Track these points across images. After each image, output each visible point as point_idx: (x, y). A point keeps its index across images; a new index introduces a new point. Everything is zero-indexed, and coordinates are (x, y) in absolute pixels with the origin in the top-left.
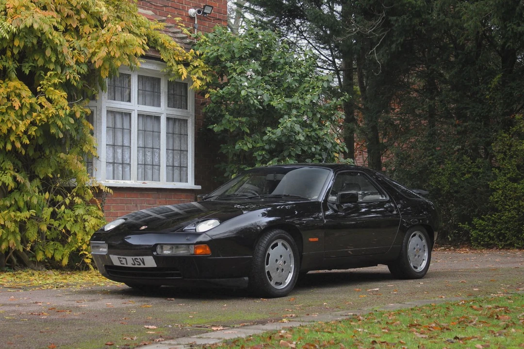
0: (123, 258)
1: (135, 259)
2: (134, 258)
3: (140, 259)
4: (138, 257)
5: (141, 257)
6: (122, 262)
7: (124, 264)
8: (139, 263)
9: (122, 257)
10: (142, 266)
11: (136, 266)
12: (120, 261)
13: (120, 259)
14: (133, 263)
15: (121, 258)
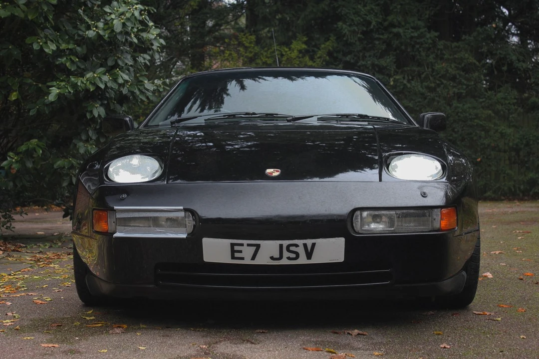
0: (249, 245)
1: (288, 247)
2: (285, 243)
3: (305, 245)
4: (300, 242)
5: (309, 242)
6: (237, 255)
7: (243, 259)
8: (294, 256)
9: (245, 242)
10: (303, 260)
11: (284, 262)
12: (233, 252)
13: (236, 248)
14: (277, 255)
15: (242, 245)
